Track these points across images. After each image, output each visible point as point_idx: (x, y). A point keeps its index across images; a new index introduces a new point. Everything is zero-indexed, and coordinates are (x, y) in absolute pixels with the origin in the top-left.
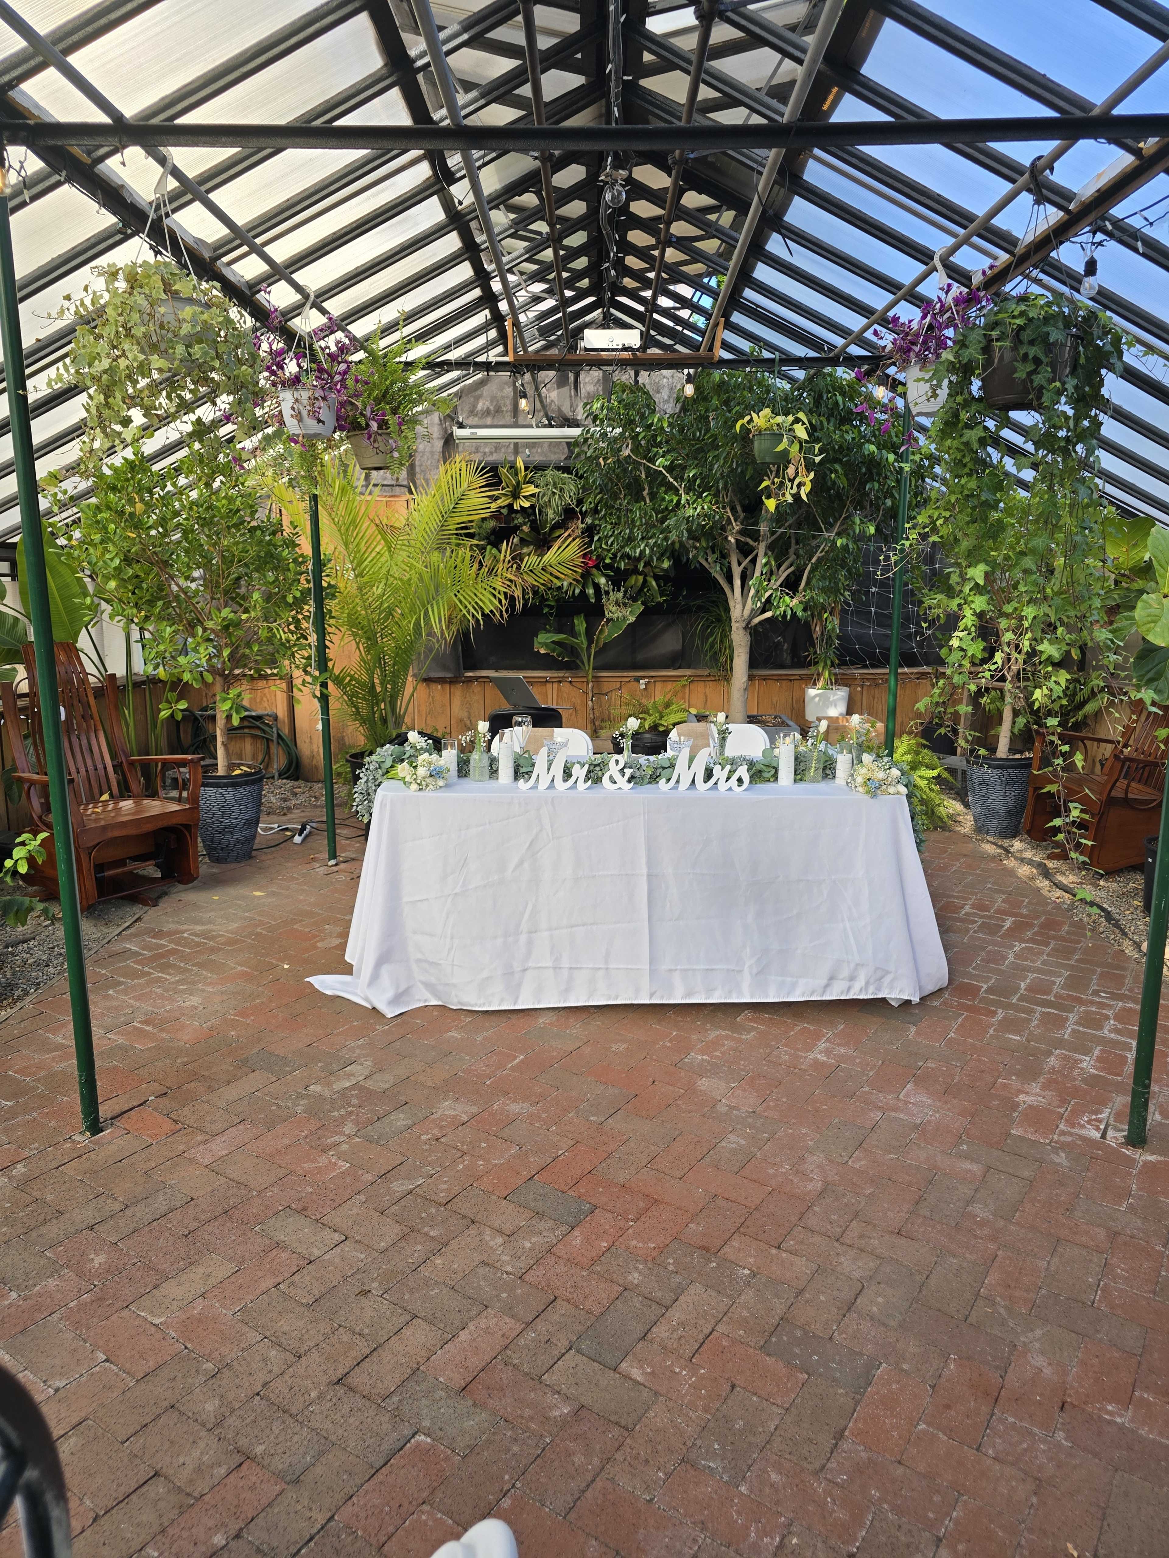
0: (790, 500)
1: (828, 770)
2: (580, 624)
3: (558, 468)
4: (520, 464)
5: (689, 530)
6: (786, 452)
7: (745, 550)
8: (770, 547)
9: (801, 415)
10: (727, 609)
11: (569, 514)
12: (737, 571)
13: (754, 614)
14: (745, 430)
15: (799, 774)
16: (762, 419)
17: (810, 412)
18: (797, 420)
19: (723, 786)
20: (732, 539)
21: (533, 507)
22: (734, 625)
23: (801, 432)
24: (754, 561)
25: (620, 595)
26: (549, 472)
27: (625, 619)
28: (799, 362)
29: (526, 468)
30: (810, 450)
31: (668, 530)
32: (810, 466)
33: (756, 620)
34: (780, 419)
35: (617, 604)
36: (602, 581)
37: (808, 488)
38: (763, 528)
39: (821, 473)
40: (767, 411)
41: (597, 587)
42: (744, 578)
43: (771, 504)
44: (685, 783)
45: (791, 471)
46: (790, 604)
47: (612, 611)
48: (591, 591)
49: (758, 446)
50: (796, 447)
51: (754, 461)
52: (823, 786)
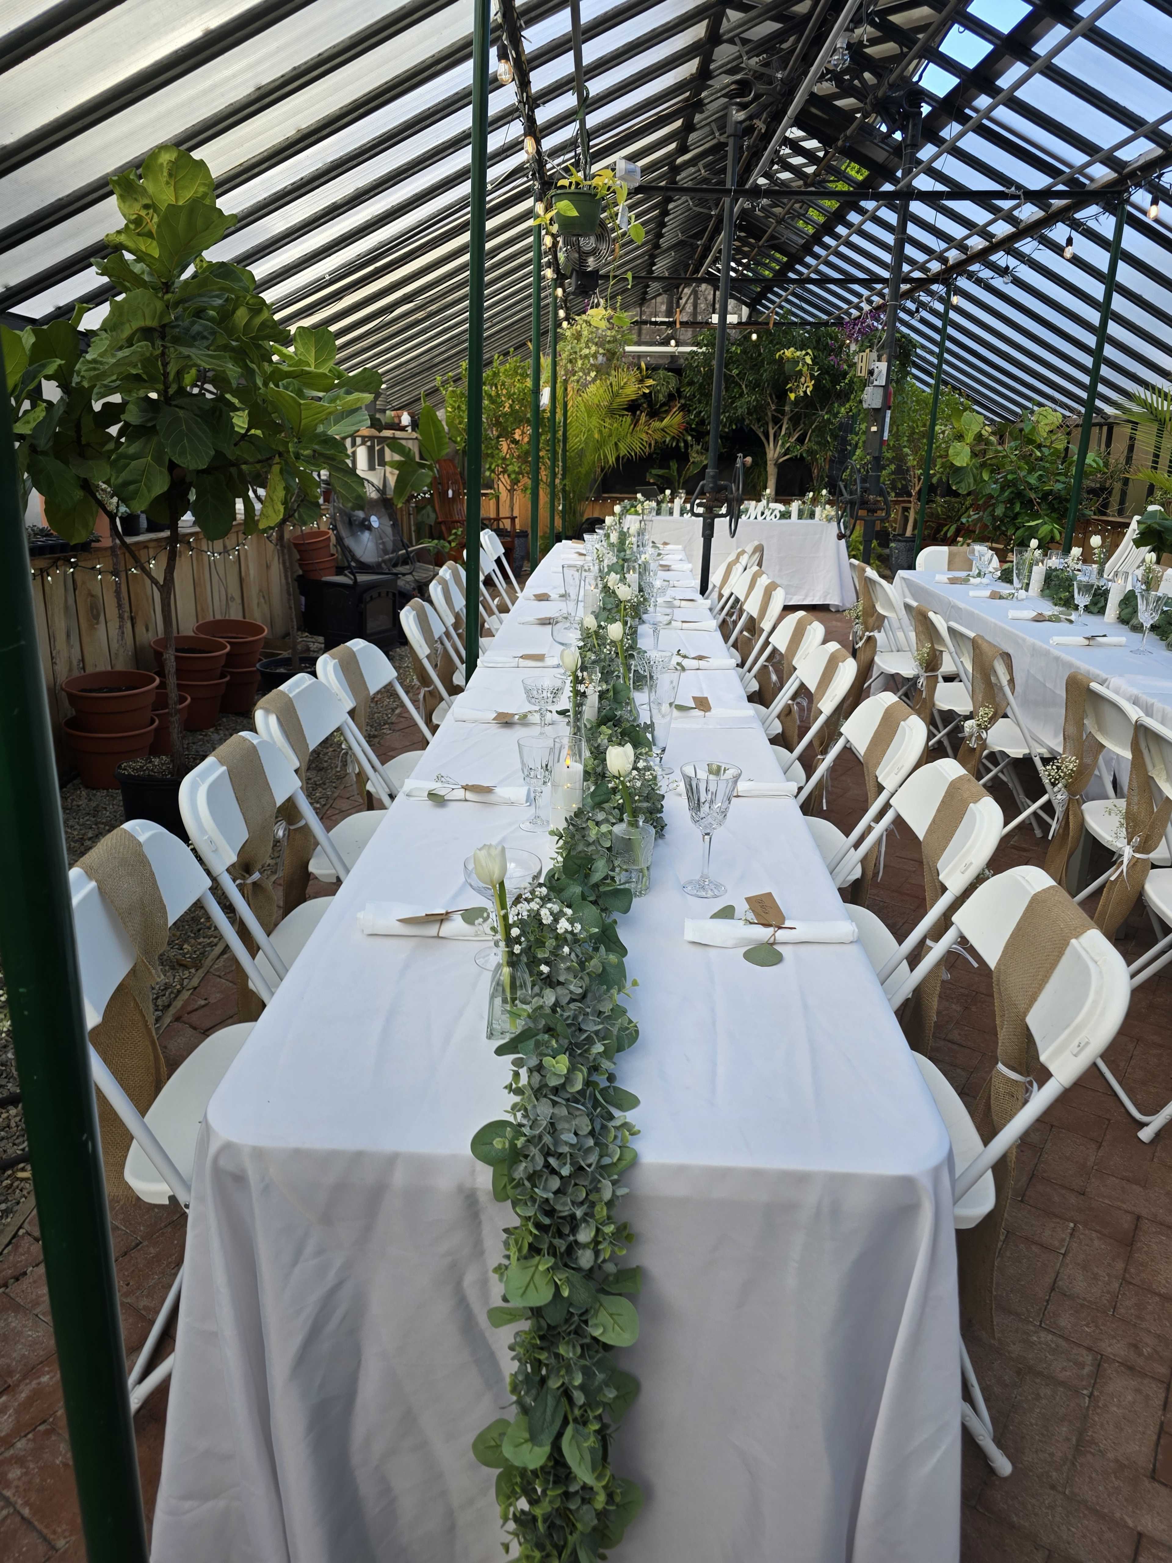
0: (802, 394)
1: (812, 515)
2: (674, 465)
3: (666, 369)
4: (643, 365)
5: (748, 408)
6: (801, 370)
7: (777, 421)
8: (790, 419)
9: (809, 351)
10: (765, 453)
11: (671, 397)
12: (771, 432)
13: (779, 458)
14: (781, 358)
15: (800, 516)
16: (789, 353)
17: (813, 349)
18: (807, 354)
19: (768, 518)
20: (769, 414)
21: (650, 393)
22: (769, 463)
23: (808, 360)
24: (780, 428)
25: (699, 447)
26: (661, 372)
27: (702, 461)
28: (810, 323)
29: (647, 369)
30: (813, 369)
31: (736, 408)
32: (812, 377)
33: (781, 460)
34: (798, 353)
35: (697, 452)
36: (689, 438)
37: (811, 388)
38: (787, 408)
39: (818, 380)
40: (792, 349)
41: (686, 442)
42: (776, 436)
43: (792, 396)
44: (752, 517)
45: (803, 380)
46: (798, 451)
47: (694, 457)
48: (682, 445)
49: (787, 367)
50: (805, 368)
51: (784, 373)
52: (810, 521)
